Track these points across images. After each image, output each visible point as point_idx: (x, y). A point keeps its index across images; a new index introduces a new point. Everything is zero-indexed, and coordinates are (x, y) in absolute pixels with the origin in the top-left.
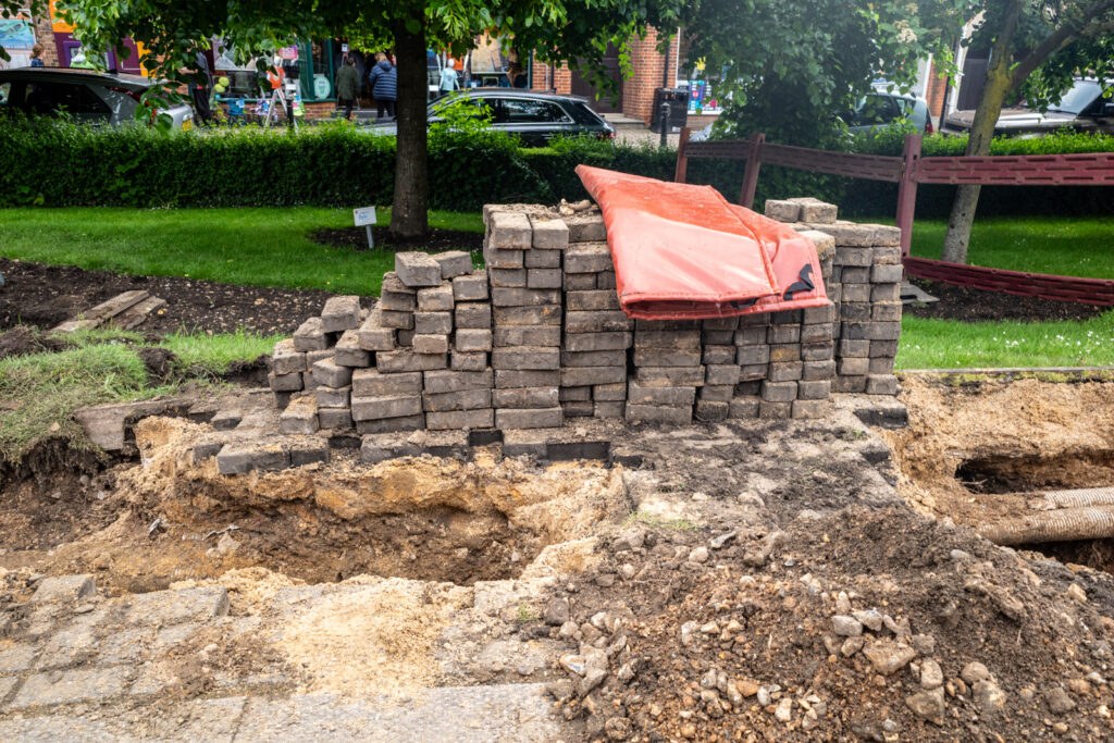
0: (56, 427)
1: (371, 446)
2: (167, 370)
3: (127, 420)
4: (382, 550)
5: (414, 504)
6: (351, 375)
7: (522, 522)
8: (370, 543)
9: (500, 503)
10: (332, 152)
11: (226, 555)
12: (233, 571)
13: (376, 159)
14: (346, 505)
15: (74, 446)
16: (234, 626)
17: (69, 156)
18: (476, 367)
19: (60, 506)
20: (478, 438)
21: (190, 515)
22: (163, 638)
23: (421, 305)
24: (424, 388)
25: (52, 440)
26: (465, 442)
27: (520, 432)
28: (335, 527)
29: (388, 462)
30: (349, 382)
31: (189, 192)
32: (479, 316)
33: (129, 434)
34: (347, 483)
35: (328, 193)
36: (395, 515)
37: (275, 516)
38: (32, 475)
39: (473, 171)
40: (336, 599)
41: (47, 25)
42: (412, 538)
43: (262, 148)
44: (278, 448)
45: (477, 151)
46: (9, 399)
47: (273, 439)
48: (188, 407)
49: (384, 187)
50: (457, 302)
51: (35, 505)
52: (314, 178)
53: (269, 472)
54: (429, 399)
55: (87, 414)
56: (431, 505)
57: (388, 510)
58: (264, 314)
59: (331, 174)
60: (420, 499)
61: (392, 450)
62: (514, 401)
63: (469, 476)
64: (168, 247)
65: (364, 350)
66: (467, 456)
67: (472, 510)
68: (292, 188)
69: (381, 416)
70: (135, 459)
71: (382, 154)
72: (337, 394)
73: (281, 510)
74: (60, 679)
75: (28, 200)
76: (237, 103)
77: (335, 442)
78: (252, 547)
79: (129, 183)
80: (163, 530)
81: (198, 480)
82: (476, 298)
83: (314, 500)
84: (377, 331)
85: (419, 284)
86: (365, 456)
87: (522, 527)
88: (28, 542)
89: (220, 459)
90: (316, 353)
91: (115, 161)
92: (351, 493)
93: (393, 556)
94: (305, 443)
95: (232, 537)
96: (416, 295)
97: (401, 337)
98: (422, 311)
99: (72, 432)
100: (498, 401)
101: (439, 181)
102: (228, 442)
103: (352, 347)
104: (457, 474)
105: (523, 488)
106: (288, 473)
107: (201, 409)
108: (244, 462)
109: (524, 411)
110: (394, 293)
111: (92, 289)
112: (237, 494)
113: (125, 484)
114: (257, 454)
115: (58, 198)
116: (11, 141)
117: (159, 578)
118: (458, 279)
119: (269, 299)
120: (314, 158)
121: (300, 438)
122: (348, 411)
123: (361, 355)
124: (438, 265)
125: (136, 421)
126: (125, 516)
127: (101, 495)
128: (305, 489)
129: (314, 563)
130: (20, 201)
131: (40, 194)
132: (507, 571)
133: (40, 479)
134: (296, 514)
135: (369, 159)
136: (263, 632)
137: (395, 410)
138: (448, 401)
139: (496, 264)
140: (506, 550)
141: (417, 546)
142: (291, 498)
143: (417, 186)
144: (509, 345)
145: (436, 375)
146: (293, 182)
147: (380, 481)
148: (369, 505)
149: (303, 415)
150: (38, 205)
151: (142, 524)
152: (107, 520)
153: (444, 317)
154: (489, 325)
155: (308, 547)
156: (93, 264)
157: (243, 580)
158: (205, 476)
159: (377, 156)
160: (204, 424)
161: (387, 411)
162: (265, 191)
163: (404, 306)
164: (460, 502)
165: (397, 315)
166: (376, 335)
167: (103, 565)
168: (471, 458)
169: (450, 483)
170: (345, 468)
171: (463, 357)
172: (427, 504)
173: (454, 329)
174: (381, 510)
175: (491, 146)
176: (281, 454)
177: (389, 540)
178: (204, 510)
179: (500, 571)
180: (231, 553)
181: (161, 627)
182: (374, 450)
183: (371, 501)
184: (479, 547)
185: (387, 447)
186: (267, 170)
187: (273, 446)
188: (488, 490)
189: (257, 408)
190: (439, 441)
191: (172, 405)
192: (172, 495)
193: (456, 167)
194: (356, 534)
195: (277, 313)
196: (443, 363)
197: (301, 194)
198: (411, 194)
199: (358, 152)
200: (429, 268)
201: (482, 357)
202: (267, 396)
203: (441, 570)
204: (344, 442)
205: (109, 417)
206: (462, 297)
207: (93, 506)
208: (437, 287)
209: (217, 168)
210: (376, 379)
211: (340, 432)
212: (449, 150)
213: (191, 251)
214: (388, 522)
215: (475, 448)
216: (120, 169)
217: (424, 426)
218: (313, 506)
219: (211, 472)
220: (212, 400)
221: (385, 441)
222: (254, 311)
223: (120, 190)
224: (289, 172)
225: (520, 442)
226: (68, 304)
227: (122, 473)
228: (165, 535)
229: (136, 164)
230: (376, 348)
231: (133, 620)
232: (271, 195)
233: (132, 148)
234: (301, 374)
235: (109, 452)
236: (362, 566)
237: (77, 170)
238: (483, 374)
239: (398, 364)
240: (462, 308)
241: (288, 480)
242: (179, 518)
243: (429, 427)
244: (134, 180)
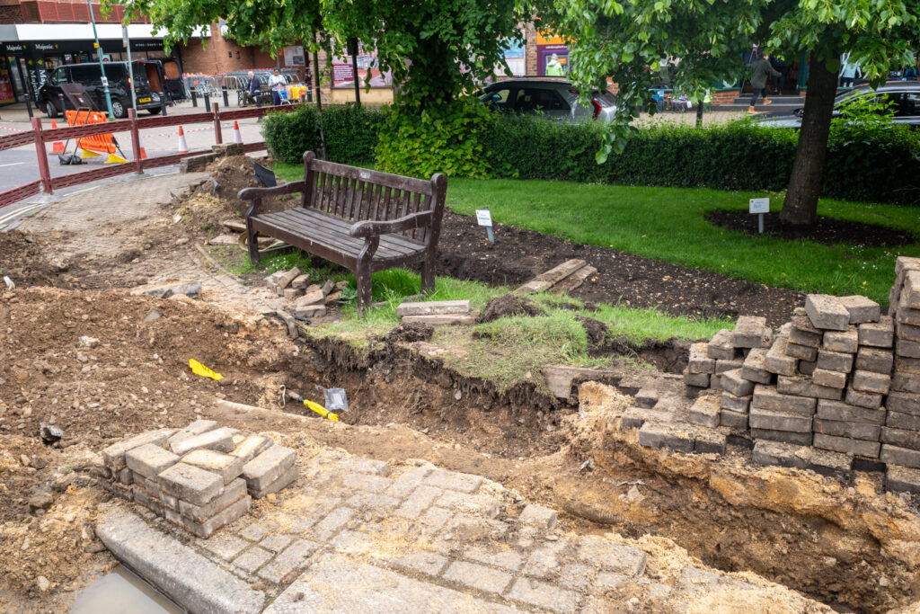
0: (529, 375)
1: (762, 451)
2: (600, 338)
3: (575, 380)
4: (758, 537)
5: (793, 509)
6: (753, 388)
7: (896, 554)
8: (748, 528)
9: (876, 531)
10: (735, 144)
11: (633, 503)
12: (649, 535)
13: (774, 151)
14: (734, 494)
15: (538, 391)
16: (650, 588)
17: (539, 144)
18: (871, 405)
19: (523, 429)
20: (859, 464)
21: (611, 464)
22: (602, 579)
23: (826, 345)
24: (816, 412)
25: (525, 384)
26: (848, 468)
27: (904, 470)
28: (721, 507)
29: (775, 468)
30: (751, 393)
31: (617, 172)
32: (881, 362)
33: (574, 390)
34: (737, 477)
35: (727, 177)
36: (774, 512)
37: (674, 485)
38: (509, 404)
39: (867, 163)
40: (729, 591)
41: (534, 40)
42: (785, 535)
43: (677, 139)
44: (686, 436)
45: (875, 145)
46: (502, 348)
47: (682, 426)
48: (619, 379)
49: (778, 174)
50: (860, 346)
51: (508, 424)
52: (717, 164)
53: (676, 452)
54: (820, 423)
55: (549, 370)
56: (807, 514)
57: (768, 507)
58: (670, 290)
59: (731, 162)
60: (800, 507)
61: (780, 459)
62: (903, 441)
63: (849, 500)
64: (599, 219)
65: (768, 372)
66: (848, 480)
67: (846, 528)
68: (697, 173)
69: (774, 427)
70: (575, 407)
71: (780, 147)
72: (738, 401)
73: (680, 482)
74: (537, 587)
75: (509, 173)
76: (659, 93)
77: (731, 439)
78: (653, 503)
79: (576, 164)
80: (590, 470)
81: (621, 442)
82: (879, 345)
83: (708, 483)
84: (782, 359)
85: (827, 328)
86: (755, 458)
87: (895, 558)
88: (501, 449)
89: (642, 434)
90: (724, 362)
91: (569, 148)
92: (740, 486)
93: (767, 544)
94: (708, 436)
95: (639, 491)
96: (822, 336)
97: (802, 367)
98: (826, 350)
99: (539, 381)
100: (886, 437)
101: (831, 171)
102: (647, 420)
103: (758, 367)
104: (836, 495)
105: (903, 525)
106: (691, 457)
107: (628, 384)
108: (659, 440)
109: (913, 452)
110: (803, 331)
111: (548, 253)
112: (649, 461)
113: (567, 425)
114: (669, 436)
115: (527, 172)
116: (504, 132)
117: (585, 506)
118: (864, 326)
119: (674, 277)
120: (719, 148)
121: (703, 429)
122: (746, 416)
123: (763, 374)
124: (847, 313)
125: (581, 382)
126: (564, 449)
127: (550, 428)
128: (702, 473)
129: (699, 530)
130: (504, 173)
131: (517, 170)
132: (872, 592)
133: (514, 408)
134: (691, 488)
135: (766, 151)
136: (672, 601)
137: (787, 425)
138: (837, 427)
139: (907, 320)
140: (874, 573)
141: (789, 543)
142: (690, 476)
143: (811, 181)
144: (906, 391)
145: (830, 404)
146: (699, 167)
147: (766, 483)
148: (753, 499)
149: (708, 412)
150: (514, 178)
151: (576, 461)
152: (551, 448)
153: (847, 359)
154: (889, 371)
155: (696, 516)
156: (548, 231)
157: (656, 546)
158: (627, 440)
159: (775, 148)
160: (628, 396)
161: (780, 425)
162: (675, 174)
163: (810, 343)
164: (835, 518)
165: (802, 348)
166: (781, 362)
167: (550, 486)
168: (852, 484)
169: (830, 501)
170: (737, 464)
171: (859, 395)
172: (804, 512)
173: (854, 368)
174: (763, 505)
175: (889, 141)
176: (688, 440)
177: (765, 530)
178: (622, 464)
179: (866, 589)
180: (637, 503)
181: (600, 570)
182: (764, 455)
183: (755, 496)
184: (848, 562)
185: (777, 455)
186: (679, 157)
187: (683, 433)
188: (865, 516)
189: (669, 392)
190: (823, 460)
191: (606, 375)
192: (600, 446)
193: (850, 159)
194: (737, 518)
195: (679, 291)
196: (839, 395)
197: (704, 177)
198: (804, 187)
199: (758, 144)
200: (838, 316)
201: (878, 398)
202: (678, 383)
203: (809, 570)
204: (738, 440)
205: (563, 375)
206: (866, 342)
207: (543, 434)
208: (844, 331)
209: (640, 155)
210: (774, 398)
211: (736, 432)
212: (846, 144)
213: (615, 224)
214: (766, 516)
215: (856, 472)
216: (572, 153)
217: (810, 443)
218: (706, 485)
219: (632, 439)
220: (636, 378)
221: (774, 449)
222: (661, 286)
223: (568, 169)
224: (697, 159)
225: (904, 481)
226: (531, 264)
227: (565, 416)
228: (591, 474)
229: (583, 150)
230: (778, 372)
231: (582, 557)
232: (679, 177)
233: (582, 138)
234: (710, 376)
235: (559, 399)
236: (738, 544)
237: (543, 153)
238: (876, 413)
239: (796, 389)
240: (864, 352)
241: (690, 462)
242: (602, 464)
243: (816, 445)
244: (579, 161)
